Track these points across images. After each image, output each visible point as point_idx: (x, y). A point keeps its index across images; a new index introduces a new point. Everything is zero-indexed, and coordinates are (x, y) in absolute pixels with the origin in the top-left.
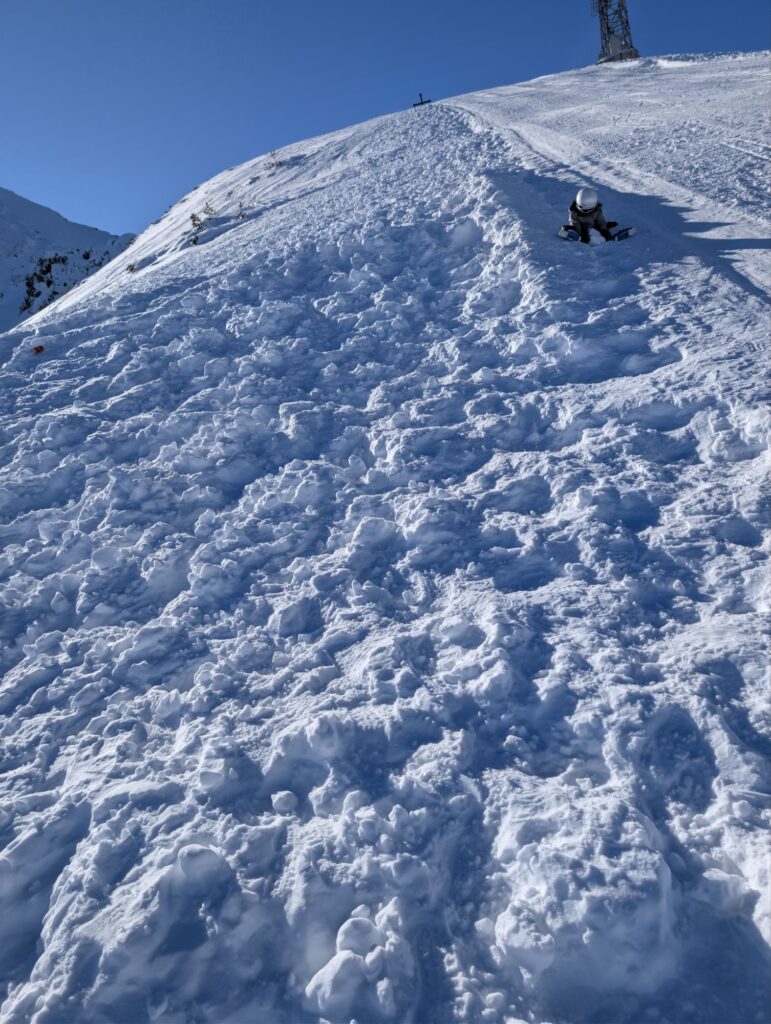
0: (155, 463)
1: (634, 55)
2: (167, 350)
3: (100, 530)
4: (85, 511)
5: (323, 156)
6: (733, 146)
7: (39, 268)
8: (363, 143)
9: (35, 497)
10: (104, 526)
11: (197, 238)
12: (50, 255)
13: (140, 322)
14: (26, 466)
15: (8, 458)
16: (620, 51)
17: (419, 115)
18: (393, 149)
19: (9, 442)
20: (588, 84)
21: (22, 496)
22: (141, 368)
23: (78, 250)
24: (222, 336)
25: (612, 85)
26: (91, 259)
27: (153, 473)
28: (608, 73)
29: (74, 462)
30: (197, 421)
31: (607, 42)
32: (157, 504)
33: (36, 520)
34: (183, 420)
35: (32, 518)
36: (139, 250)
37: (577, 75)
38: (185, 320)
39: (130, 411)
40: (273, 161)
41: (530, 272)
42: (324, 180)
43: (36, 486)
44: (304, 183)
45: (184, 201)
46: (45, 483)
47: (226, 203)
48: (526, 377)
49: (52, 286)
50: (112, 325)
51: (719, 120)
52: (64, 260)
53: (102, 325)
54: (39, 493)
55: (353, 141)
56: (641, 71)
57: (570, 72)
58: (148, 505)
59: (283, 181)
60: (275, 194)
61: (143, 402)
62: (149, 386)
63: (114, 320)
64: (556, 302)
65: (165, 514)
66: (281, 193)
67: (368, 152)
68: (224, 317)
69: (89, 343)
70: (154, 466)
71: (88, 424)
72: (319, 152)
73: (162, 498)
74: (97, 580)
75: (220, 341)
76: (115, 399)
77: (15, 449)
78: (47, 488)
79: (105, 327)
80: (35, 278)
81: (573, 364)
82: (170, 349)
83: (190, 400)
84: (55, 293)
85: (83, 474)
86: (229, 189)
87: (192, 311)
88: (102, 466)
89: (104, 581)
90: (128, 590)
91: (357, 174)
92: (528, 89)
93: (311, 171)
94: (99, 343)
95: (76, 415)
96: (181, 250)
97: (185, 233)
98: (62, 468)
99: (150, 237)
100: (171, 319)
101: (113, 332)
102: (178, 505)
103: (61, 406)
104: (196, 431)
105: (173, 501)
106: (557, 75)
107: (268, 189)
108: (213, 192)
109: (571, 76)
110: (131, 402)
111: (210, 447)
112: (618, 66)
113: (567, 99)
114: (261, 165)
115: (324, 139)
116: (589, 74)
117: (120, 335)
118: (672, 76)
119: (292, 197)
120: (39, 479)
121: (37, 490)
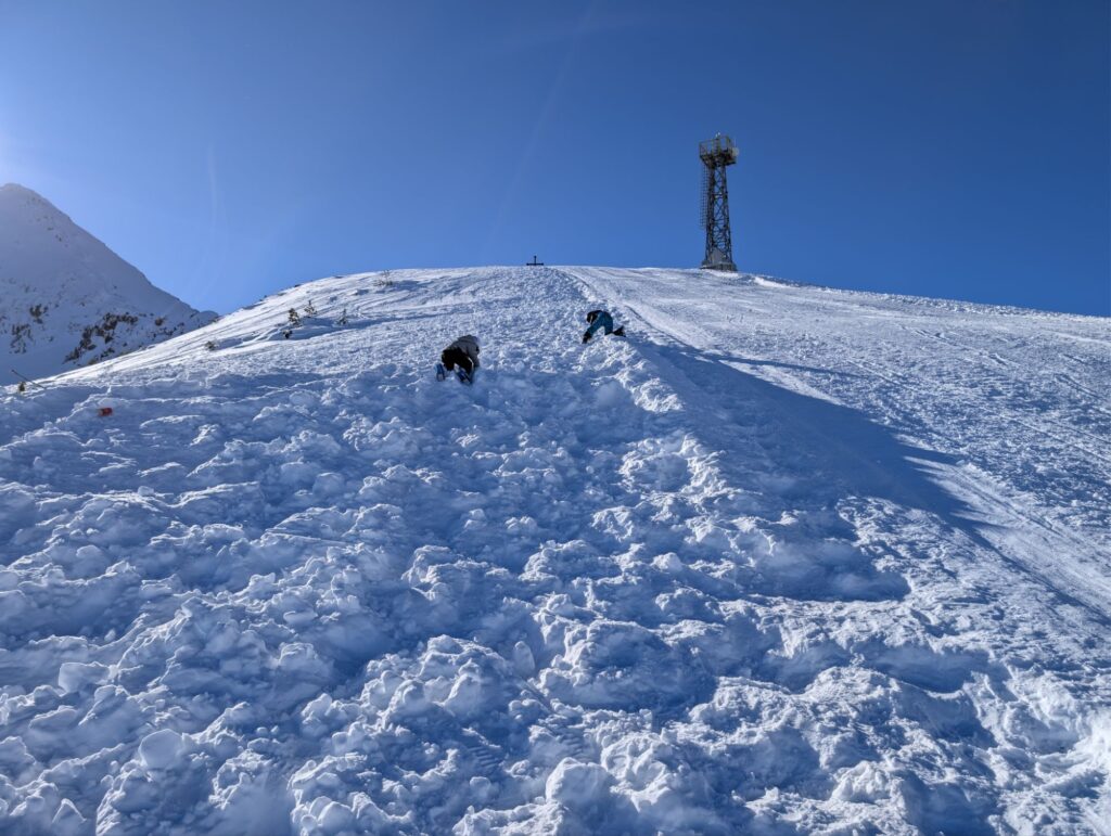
0: (239, 599)
1: (733, 268)
2: (268, 449)
3: (152, 691)
4: (133, 652)
5: (435, 287)
6: (861, 366)
7: (103, 322)
8: (477, 285)
9: (59, 611)
10: (157, 685)
11: (291, 332)
12: (120, 312)
13: (237, 408)
14: (56, 562)
15: (33, 544)
16: (721, 263)
17: (535, 274)
18: (508, 297)
19: (40, 522)
20: (693, 282)
21: (42, 606)
22: (232, 463)
23: (152, 315)
24: (339, 447)
25: (717, 289)
26: (163, 326)
27: (240, 614)
28: (711, 278)
29: (128, 572)
30: (302, 549)
31: (710, 253)
32: (243, 665)
33: (55, 650)
34: (283, 543)
35: (51, 647)
36: (221, 331)
37: (683, 273)
38: (293, 418)
39: (211, 515)
40: (384, 279)
41: (698, 449)
42: (435, 309)
43: (66, 596)
44: (412, 306)
45: (282, 295)
46: (79, 593)
47: (327, 306)
48: (723, 575)
49: (110, 343)
50: (205, 404)
51: (838, 339)
52: (133, 321)
53: (192, 402)
54: (67, 607)
55: (468, 281)
56: (742, 282)
57: (676, 270)
58: (230, 666)
59: (392, 300)
60: (380, 310)
61: (230, 507)
62: (242, 488)
63: (208, 399)
64: (739, 490)
65: (254, 684)
66: (388, 310)
67: (481, 294)
68: (341, 424)
69: (171, 418)
70: (238, 602)
71: (153, 521)
72: (432, 282)
73: (252, 658)
74: (144, 789)
75: (335, 452)
76: (194, 495)
77: (48, 532)
78: (79, 601)
79: (194, 405)
80: (95, 330)
81: (773, 570)
82: (271, 447)
83: (293, 518)
84: (110, 350)
85: (136, 592)
86: (335, 294)
87: (302, 410)
88: (165, 586)
89: (154, 792)
90: (188, 819)
91: (470, 311)
92: (638, 275)
93: (421, 298)
94: (184, 421)
95: (140, 505)
96: (270, 340)
97: (279, 325)
98: (111, 578)
99: (237, 320)
100: (278, 414)
101: (203, 412)
102: (273, 674)
103: (120, 488)
104: (301, 563)
105: (267, 665)
106: (664, 270)
107: (374, 305)
108: (315, 293)
109: (677, 272)
110: (215, 503)
111: (320, 591)
112: (719, 274)
113: (675, 291)
114: (370, 280)
115: (438, 273)
116: (695, 275)
117: (211, 418)
118: (770, 293)
119: (399, 316)
120: (72, 587)
121: (65, 602)
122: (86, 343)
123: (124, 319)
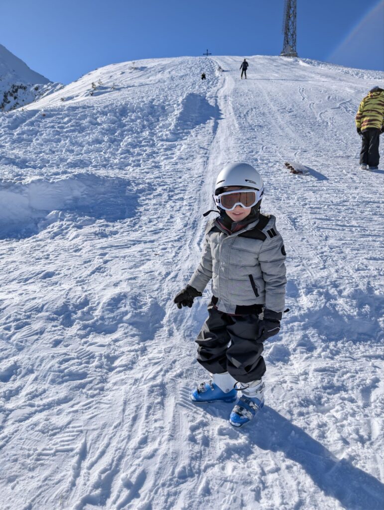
5: (155, 69)
7: (11, 89)
8: (173, 68)
11: (93, 93)
12: (18, 84)
16: (289, 52)
23: (33, 85)
31: (285, 47)
37: (268, 59)
40: (133, 66)
42: (151, 81)
44: (143, 79)
45: (90, 74)
47: (108, 81)
49: (16, 100)
52: (25, 88)
55: (169, 66)
59: (135, 77)
60: (129, 82)
63: (66, 112)
66: (133, 82)
69: (59, 116)
84: (18, 104)
86: (111, 74)
93: (148, 75)
96: (85, 97)
97: (88, 90)
99: (71, 88)
114: (127, 66)
115: (158, 61)
116: (273, 60)
119: (136, 85)
122: (5, 100)
123: (21, 87)
